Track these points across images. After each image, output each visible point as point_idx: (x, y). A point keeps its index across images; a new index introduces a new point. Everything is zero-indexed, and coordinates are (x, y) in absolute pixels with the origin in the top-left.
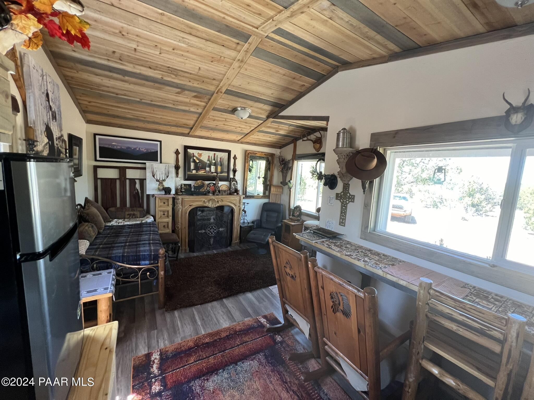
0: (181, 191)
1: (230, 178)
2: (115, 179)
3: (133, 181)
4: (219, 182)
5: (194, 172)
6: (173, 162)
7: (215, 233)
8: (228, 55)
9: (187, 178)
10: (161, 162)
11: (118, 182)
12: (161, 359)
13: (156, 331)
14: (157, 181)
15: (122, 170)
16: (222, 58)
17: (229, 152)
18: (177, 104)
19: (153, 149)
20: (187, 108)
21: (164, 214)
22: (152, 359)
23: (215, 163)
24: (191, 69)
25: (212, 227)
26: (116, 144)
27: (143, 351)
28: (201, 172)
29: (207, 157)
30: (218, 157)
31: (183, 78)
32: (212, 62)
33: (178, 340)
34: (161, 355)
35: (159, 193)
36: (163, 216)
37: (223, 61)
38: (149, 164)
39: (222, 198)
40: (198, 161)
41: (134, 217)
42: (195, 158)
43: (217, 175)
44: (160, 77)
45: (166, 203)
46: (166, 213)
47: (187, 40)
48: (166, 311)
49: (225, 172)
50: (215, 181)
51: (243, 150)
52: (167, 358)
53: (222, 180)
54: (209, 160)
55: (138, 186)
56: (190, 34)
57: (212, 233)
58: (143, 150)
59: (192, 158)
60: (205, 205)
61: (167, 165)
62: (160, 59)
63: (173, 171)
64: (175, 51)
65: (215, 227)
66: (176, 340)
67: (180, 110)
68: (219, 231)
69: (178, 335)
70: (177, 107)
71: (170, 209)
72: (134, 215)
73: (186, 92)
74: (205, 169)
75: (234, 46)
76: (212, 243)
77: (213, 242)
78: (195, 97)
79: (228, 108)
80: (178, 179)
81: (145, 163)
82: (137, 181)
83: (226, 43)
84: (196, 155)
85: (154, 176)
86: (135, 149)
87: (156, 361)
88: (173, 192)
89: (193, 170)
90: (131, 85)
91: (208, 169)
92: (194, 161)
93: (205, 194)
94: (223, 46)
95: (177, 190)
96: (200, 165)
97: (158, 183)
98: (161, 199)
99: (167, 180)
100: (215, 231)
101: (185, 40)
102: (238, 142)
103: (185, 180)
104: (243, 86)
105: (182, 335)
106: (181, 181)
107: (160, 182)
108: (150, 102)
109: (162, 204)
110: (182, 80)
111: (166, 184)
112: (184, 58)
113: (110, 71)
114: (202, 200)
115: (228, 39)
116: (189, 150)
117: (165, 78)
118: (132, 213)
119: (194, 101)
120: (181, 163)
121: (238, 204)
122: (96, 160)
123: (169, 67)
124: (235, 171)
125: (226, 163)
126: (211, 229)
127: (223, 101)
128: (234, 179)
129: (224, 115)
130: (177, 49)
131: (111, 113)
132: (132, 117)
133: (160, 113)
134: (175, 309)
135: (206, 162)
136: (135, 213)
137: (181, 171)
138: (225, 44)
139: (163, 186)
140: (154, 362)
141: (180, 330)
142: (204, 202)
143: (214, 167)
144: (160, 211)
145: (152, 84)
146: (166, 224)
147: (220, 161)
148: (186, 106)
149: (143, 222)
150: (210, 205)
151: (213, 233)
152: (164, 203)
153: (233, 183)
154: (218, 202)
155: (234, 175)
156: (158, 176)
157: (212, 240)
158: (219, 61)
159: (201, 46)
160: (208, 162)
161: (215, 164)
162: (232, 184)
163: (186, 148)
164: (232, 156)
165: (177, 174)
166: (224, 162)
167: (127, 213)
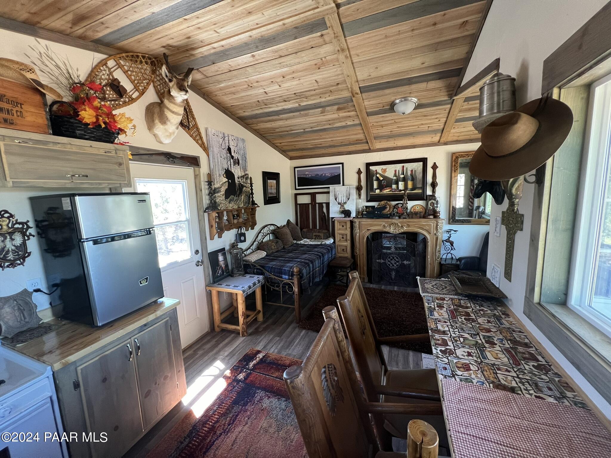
0: (362, 214)
1: (427, 196)
2: (309, 204)
3: (321, 204)
4: (408, 202)
5: (378, 191)
6: (355, 183)
7: (397, 265)
8: (325, 53)
9: (370, 199)
10: (343, 185)
11: (310, 206)
12: (261, 360)
13: (279, 338)
14: (339, 204)
15: (313, 196)
16: (323, 59)
17: (424, 161)
18: (333, 123)
19: (336, 173)
20: (343, 124)
21: (343, 238)
22: (258, 356)
23: (404, 178)
24: (310, 86)
25: (393, 258)
26: (309, 173)
27: (259, 348)
28: (387, 191)
29: (394, 172)
30: (408, 169)
31: (312, 98)
32: (319, 69)
33: (284, 354)
34: (264, 357)
35: (340, 216)
36: (342, 239)
37: (327, 62)
38: (332, 187)
39: (408, 222)
40: (381, 179)
41: (319, 238)
42: (378, 175)
43: (405, 193)
44: (297, 105)
45: (345, 227)
46: (345, 237)
47: (284, 64)
48: (299, 327)
49: (419, 188)
50: (402, 201)
51: (448, 153)
52: (265, 362)
53: (412, 198)
54: (395, 175)
55: (325, 210)
56: (281, 57)
57: (393, 265)
58: (328, 175)
59: (375, 176)
60: (385, 230)
61: (348, 187)
62: (283, 90)
63: (354, 192)
64: (287, 77)
65: (397, 258)
66: (283, 352)
67: (340, 127)
68: (403, 263)
69: (288, 350)
70: (334, 126)
71: (348, 232)
72: (319, 236)
73: (328, 108)
74: (391, 187)
75: (321, 40)
76: (393, 277)
77: (396, 276)
78: (339, 109)
79: (384, 107)
80: (360, 201)
81: (329, 188)
82: (324, 205)
83: (312, 43)
84: (380, 171)
85: (336, 199)
86: (322, 175)
87: (258, 359)
88: (353, 215)
89: (376, 189)
90: (288, 120)
91: (394, 186)
92: (378, 179)
93: (389, 218)
94: (312, 47)
95: (358, 213)
96: (385, 183)
97: (340, 206)
98: (340, 222)
99: (348, 202)
100: (398, 264)
101: (283, 64)
102: (438, 143)
103: (368, 201)
104: (374, 75)
105: (290, 352)
106: (363, 203)
107: (341, 204)
108: (311, 129)
109: (341, 227)
110: (314, 99)
111: (347, 207)
112: (296, 80)
113: (269, 116)
114: (381, 224)
115: (310, 38)
116: (371, 167)
117: (302, 104)
118: (318, 234)
119: (342, 114)
120: (363, 183)
121: (433, 231)
122: (296, 189)
123: (295, 94)
124: (434, 185)
125: (419, 176)
126: (391, 260)
127: (369, 101)
128: (433, 197)
129: (386, 117)
130: (287, 75)
131: (297, 147)
132: (312, 146)
133: (327, 136)
134: (304, 328)
135: (392, 178)
136: (320, 234)
137: (363, 192)
138: (312, 45)
139: (344, 208)
140: (256, 359)
141: (293, 347)
142: (384, 226)
143: (403, 183)
144: (340, 234)
145: (297, 113)
146: (344, 248)
147: (412, 175)
148: (341, 122)
149: (323, 243)
150: (392, 230)
151: (395, 266)
152: (343, 226)
153: (430, 202)
154: (402, 226)
155: (434, 192)
156: (340, 200)
157: (393, 274)
158: (323, 64)
159: (297, 60)
160: (395, 178)
161: (405, 180)
162: (429, 204)
163: (368, 165)
164: (430, 165)
165: (360, 195)
166: (417, 174)
167: (314, 234)
